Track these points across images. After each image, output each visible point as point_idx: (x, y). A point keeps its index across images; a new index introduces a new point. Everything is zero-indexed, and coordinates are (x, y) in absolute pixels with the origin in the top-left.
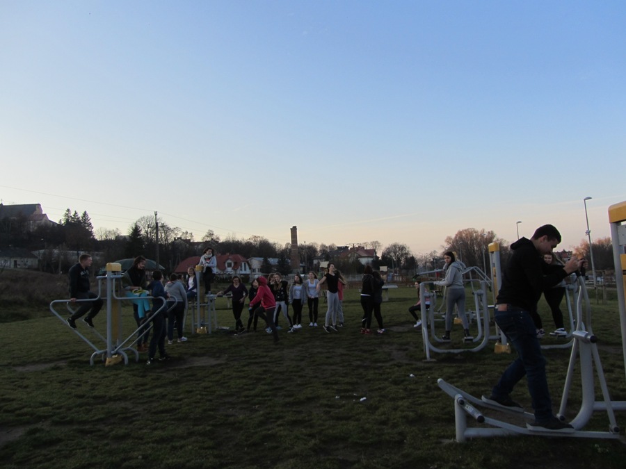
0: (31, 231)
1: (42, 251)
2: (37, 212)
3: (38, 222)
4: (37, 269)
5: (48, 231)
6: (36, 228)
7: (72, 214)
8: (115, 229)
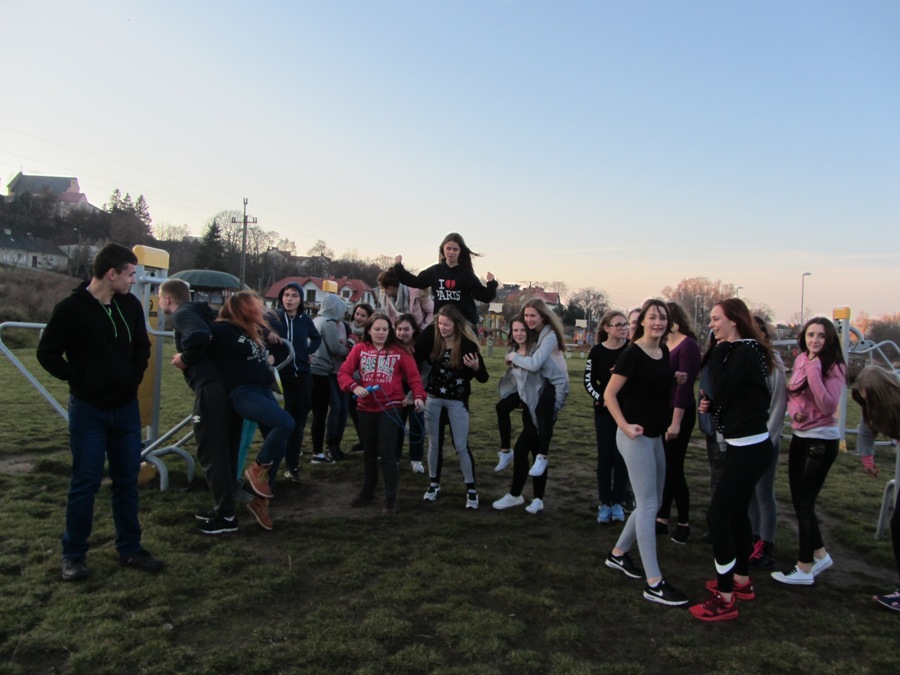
0: (62, 215)
1: (73, 247)
2: (71, 189)
3: (72, 204)
4: (65, 272)
5: (86, 218)
6: (68, 212)
7: (122, 198)
8: (182, 226)
